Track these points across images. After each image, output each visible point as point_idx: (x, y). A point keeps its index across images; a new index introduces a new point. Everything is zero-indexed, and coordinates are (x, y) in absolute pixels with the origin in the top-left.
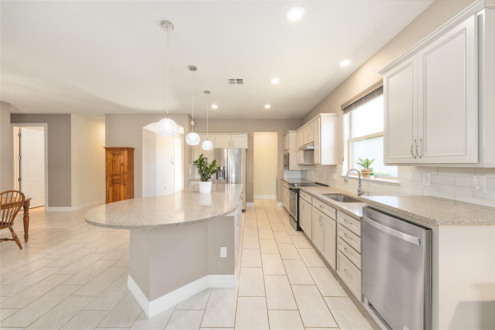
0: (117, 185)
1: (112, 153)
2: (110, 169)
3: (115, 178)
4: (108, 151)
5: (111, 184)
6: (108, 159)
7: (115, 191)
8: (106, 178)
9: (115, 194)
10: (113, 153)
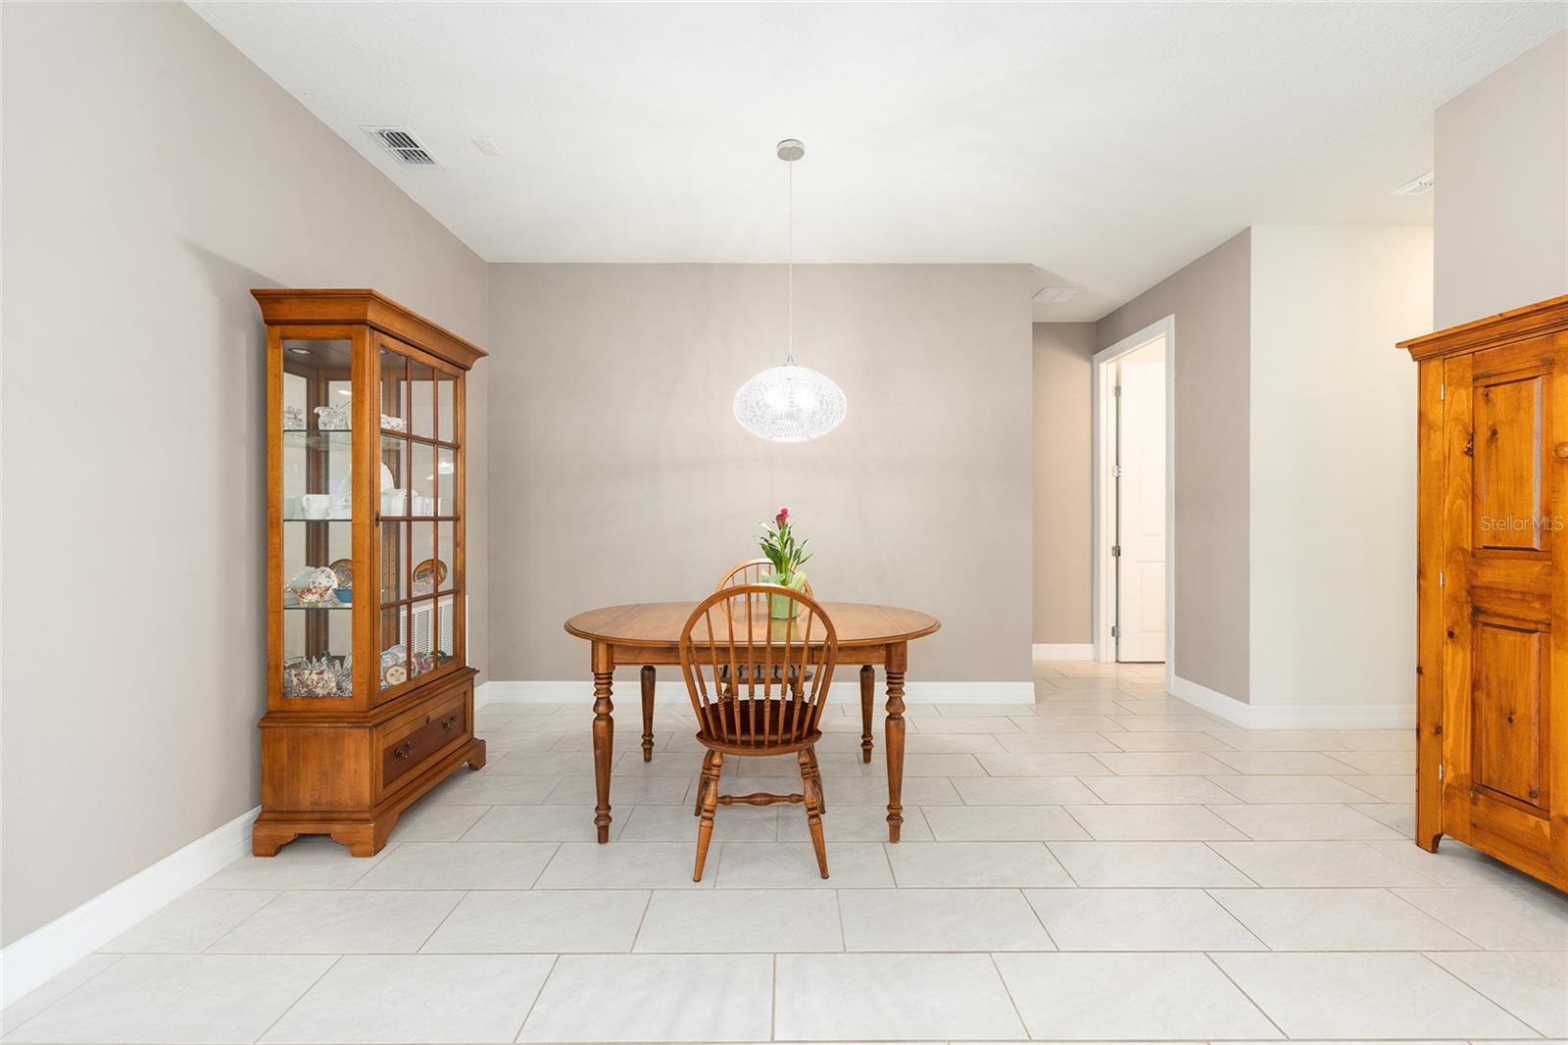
0: (1516, 637)
1: (1469, 375)
2: (1453, 503)
3: (1495, 573)
4: (1435, 363)
5: (1455, 623)
6: (1431, 427)
7: (1494, 692)
8: (1421, 574)
9: (1490, 715)
10: (1479, 372)
